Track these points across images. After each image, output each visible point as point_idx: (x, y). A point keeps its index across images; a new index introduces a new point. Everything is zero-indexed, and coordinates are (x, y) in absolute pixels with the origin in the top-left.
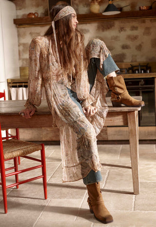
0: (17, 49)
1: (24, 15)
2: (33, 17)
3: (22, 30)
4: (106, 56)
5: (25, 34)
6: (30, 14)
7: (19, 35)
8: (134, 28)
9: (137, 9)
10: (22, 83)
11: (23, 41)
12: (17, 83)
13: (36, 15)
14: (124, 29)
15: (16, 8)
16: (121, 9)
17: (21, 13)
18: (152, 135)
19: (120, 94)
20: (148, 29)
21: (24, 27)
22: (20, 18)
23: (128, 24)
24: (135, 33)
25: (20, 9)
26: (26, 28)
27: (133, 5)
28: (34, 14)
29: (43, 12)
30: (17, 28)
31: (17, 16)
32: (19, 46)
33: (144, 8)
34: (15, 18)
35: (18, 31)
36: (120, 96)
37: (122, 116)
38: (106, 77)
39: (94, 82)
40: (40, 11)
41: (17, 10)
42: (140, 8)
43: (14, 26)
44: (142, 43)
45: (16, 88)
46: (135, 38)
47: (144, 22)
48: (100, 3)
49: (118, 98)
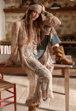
0: (5, 24)
1: (9, 7)
2: (14, 8)
3: (8, 15)
4: (54, 34)
5: (9, 17)
6: (12, 6)
7: (6, 17)
8: (66, 16)
9: (69, 6)
10: (7, 43)
11: (8, 20)
12: (4, 43)
13: (15, 7)
14: (61, 16)
15: (5, 3)
16: (60, 6)
17: (8, 6)
18: (73, 74)
19: (61, 57)
20: (73, 17)
21: (9, 13)
22: (7, 8)
23: (63, 14)
24: (67, 19)
25: (7, 4)
26: (10, 14)
27: (66, 4)
28: (14, 7)
29: (19, 6)
30: (5, 13)
31: (5, 7)
32: (6, 23)
33: (72, 6)
34: (4, 8)
35: (6, 15)
36: (60, 58)
37: (61, 70)
38: (53, 46)
39: (46, 49)
40: (17, 5)
41: (5, 4)
42: (70, 6)
43: (3, 12)
44: (70, 24)
45: (3, 46)
46: (67, 21)
47: (72, 13)
48: (49, 2)
49: (59, 59)
